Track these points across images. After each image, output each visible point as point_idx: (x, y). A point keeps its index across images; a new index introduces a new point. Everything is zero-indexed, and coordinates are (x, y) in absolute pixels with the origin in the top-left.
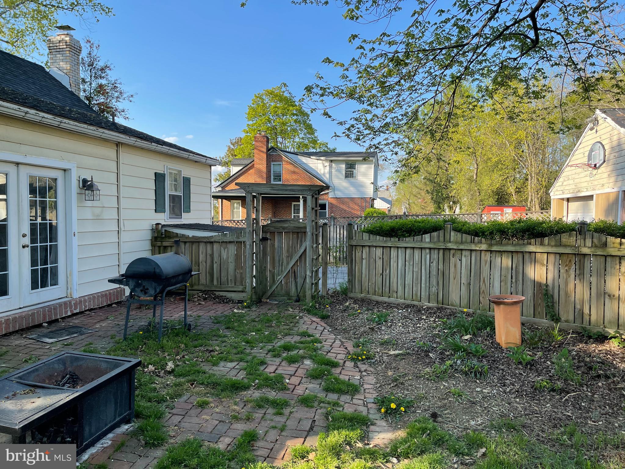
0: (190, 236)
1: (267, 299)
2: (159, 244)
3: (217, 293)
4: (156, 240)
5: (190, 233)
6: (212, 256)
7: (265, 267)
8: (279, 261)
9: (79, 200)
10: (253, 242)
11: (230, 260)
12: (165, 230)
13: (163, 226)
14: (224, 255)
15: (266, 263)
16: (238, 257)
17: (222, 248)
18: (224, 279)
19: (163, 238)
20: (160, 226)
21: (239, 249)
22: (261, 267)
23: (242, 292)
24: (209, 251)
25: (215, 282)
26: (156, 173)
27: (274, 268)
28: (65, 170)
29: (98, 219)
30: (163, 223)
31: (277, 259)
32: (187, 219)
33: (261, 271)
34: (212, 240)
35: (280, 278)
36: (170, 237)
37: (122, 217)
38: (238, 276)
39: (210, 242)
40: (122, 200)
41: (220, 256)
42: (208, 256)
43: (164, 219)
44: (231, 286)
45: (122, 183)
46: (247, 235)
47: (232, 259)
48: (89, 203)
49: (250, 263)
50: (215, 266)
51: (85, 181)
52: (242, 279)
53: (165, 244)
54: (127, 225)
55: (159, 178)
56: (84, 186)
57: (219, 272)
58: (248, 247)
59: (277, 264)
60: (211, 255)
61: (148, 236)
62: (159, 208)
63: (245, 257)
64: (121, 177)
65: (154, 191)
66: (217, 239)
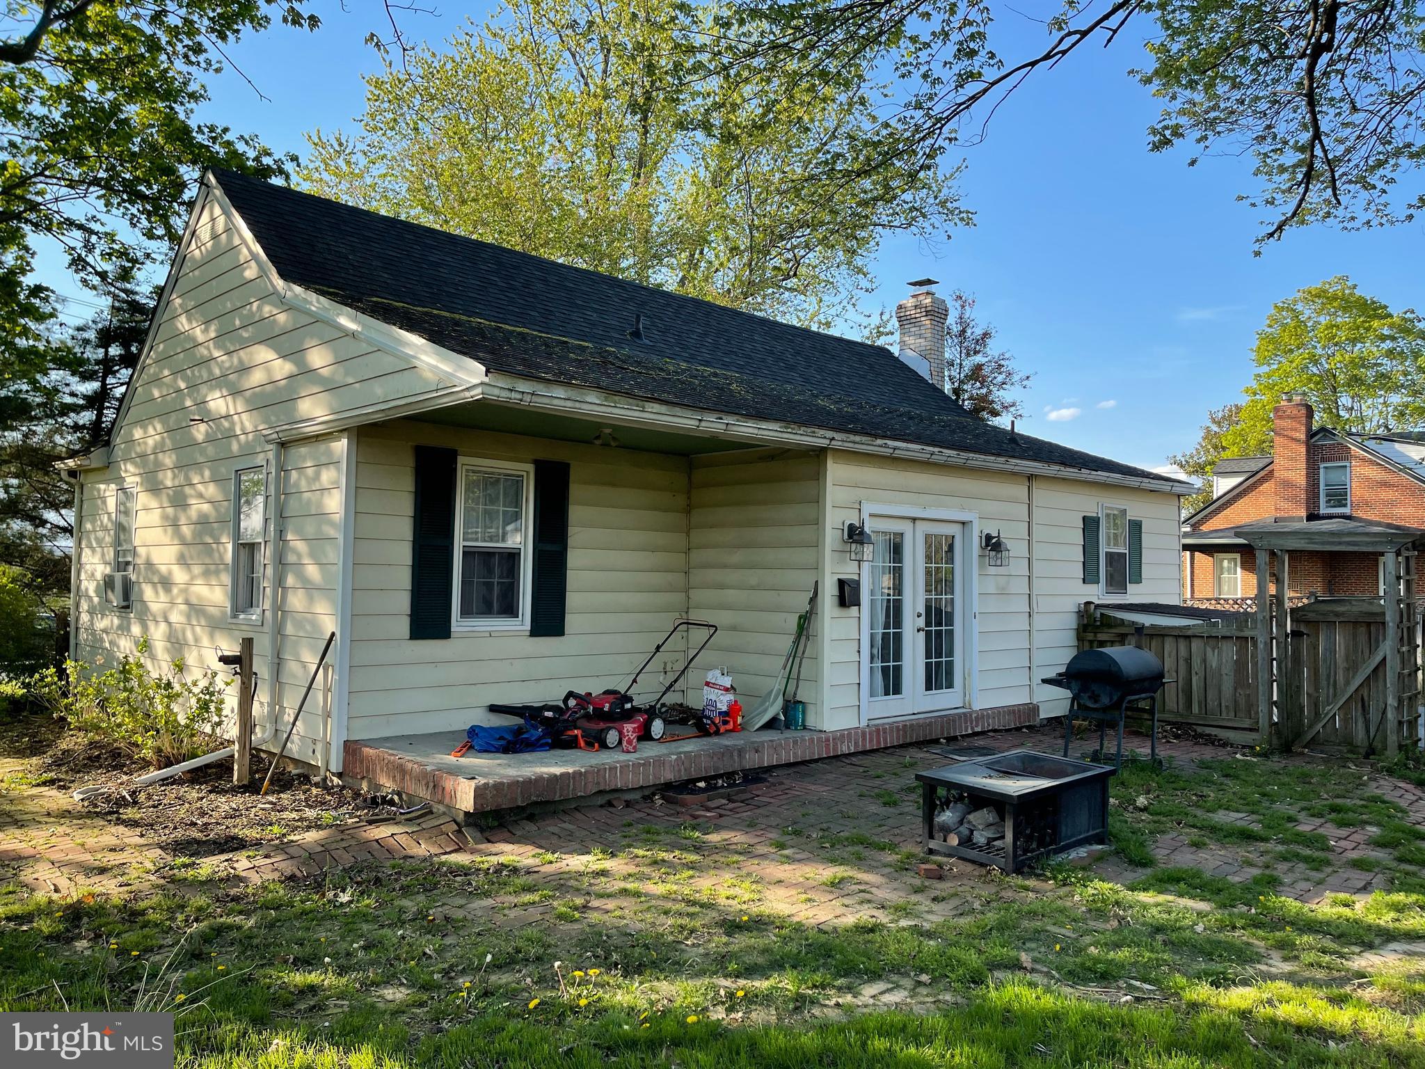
0: (1147, 624)
1: (1305, 747)
2: (1090, 636)
3: (1199, 729)
4: (1084, 631)
5: (1147, 620)
6: (1189, 661)
7: (1298, 687)
8: (1328, 676)
9: (981, 566)
10: (1272, 639)
11: (1224, 671)
12: (1102, 614)
13: (1097, 606)
14: (1213, 660)
15: (1301, 679)
16: (1240, 666)
17: (1208, 649)
18: (1213, 703)
19: (1098, 627)
20: (1092, 607)
21: (1242, 652)
22: (1289, 686)
23: (1251, 730)
24: (1183, 651)
25: (1195, 709)
26: (1084, 518)
27: (1317, 690)
28: (963, 523)
29: (1003, 593)
30: (1097, 602)
31: (1322, 671)
32: (1135, 594)
33: (1290, 691)
34: (1189, 633)
35: (1331, 709)
36: (1110, 626)
37: (1035, 592)
38: (1242, 702)
39: (1183, 636)
40: (1035, 564)
41: (1204, 661)
42: (1181, 662)
43: (1097, 594)
44: (1227, 717)
45: (1035, 538)
46: (1259, 625)
47: (1228, 670)
48: (992, 570)
49: (1266, 676)
50: (1194, 679)
51: (989, 538)
52: (1251, 708)
53: (1101, 637)
54: (1041, 604)
55: (1090, 525)
56: (987, 545)
57: (1202, 691)
58: (1261, 646)
59: (1324, 683)
60: (1186, 660)
61: (1072, 622)
62: (1089, 576)
63: (1255, 664)
64: (1035, 528)
65: (1081, 548)
66: (1197, 632)
